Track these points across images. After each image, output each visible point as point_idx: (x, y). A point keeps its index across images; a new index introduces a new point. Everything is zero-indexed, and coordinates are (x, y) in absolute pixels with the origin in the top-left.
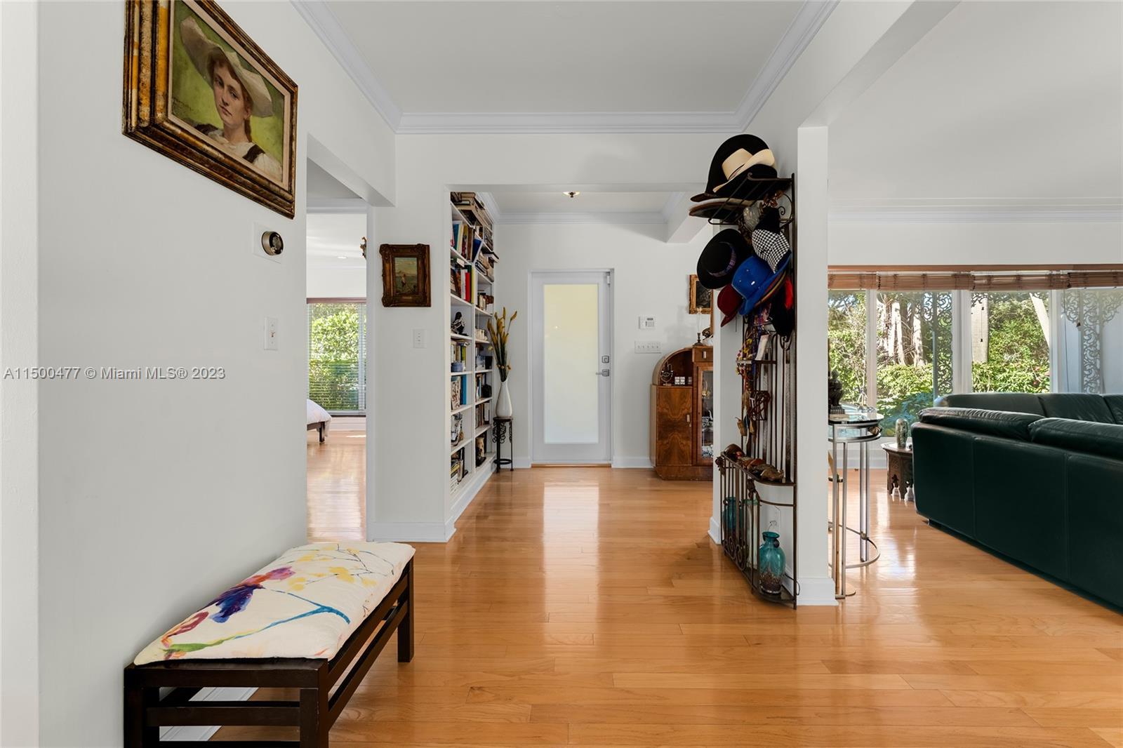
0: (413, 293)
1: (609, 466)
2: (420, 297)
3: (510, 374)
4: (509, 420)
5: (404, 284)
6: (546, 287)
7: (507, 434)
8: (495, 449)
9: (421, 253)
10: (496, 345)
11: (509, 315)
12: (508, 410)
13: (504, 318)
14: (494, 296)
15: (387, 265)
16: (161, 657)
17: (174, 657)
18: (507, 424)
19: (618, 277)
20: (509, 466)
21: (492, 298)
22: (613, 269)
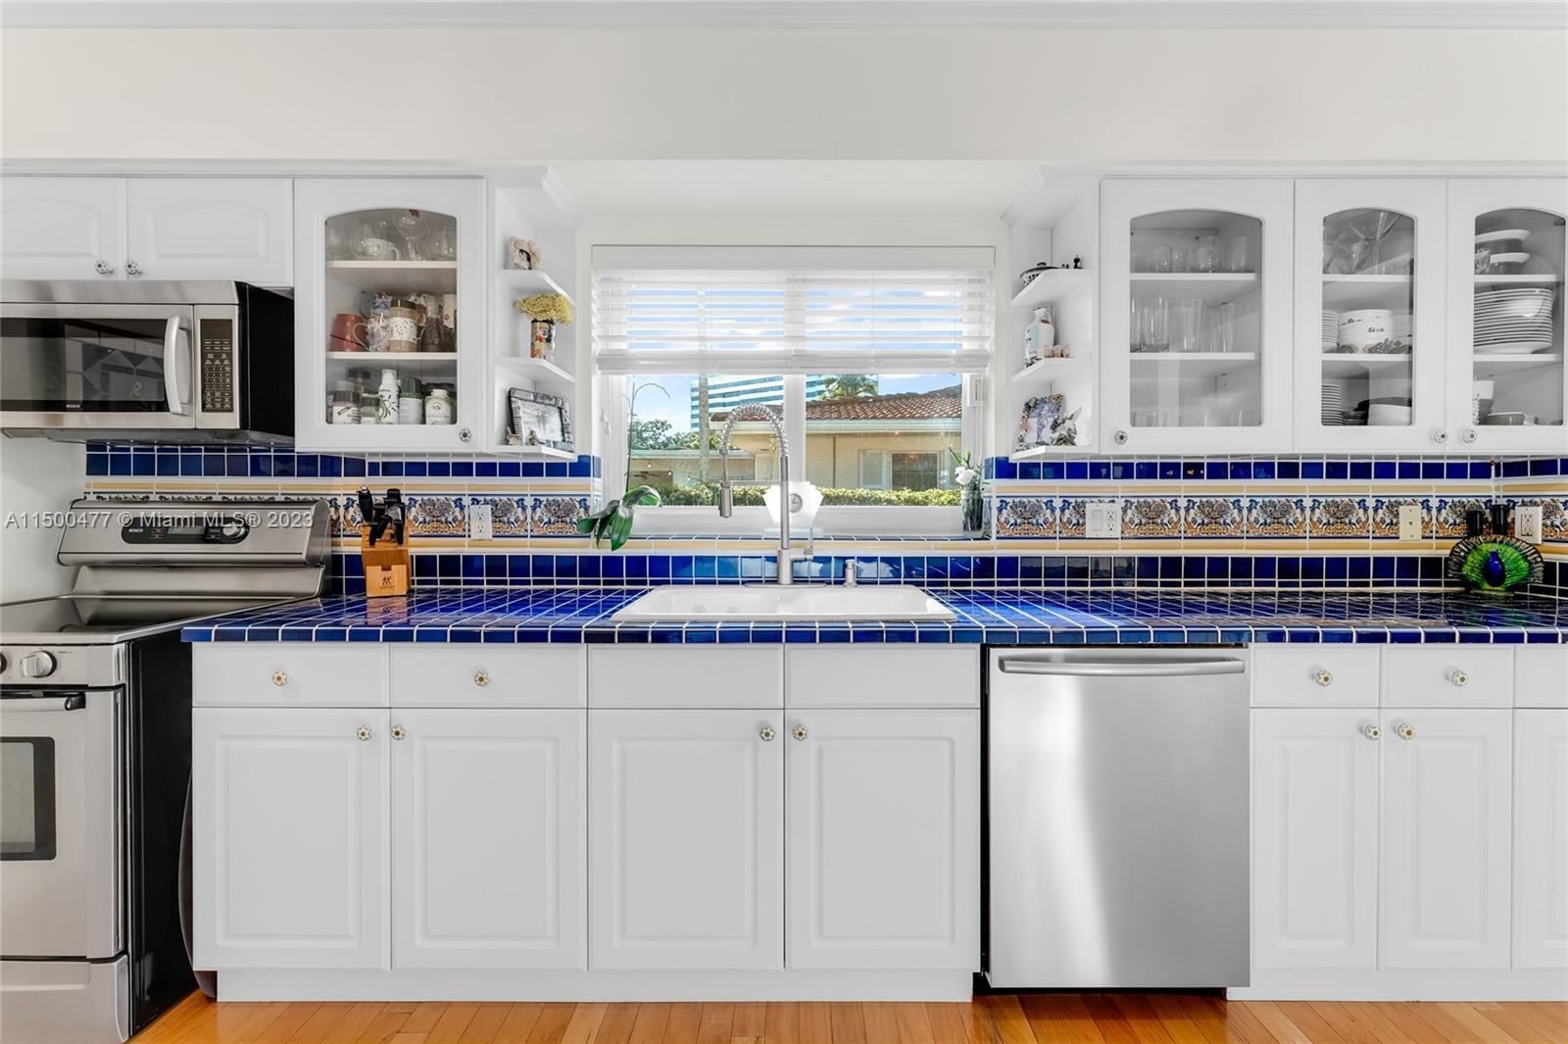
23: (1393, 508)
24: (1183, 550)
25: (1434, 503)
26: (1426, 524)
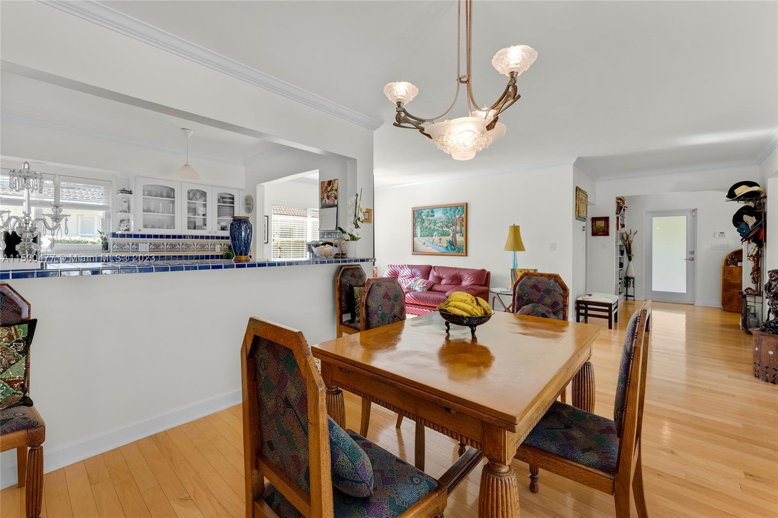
0: (603, 232)
1: (693, 305)
2: (606, 233)
3: (633, 258)
4: (633, 278)
5: (599, 229)
6: (654, 219)
7: (632, 285)
8: (626, 291)
9: (606, 219)
10: (626, 246)
11: (633, 232)
12: (632, 273)
13: (631, 234)
14: (625, 224)
15: (594, 224)
16: (582, 300)
17: (584, 300)
18: (632, 280)
19: (699, 213)
20: (632, 298)
21: (624, 225)
22: (697, 209)
23: (214, 245)
24: (165, 254)
25: (223, 244)
26: (221, 248)
